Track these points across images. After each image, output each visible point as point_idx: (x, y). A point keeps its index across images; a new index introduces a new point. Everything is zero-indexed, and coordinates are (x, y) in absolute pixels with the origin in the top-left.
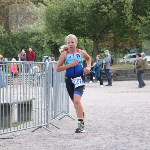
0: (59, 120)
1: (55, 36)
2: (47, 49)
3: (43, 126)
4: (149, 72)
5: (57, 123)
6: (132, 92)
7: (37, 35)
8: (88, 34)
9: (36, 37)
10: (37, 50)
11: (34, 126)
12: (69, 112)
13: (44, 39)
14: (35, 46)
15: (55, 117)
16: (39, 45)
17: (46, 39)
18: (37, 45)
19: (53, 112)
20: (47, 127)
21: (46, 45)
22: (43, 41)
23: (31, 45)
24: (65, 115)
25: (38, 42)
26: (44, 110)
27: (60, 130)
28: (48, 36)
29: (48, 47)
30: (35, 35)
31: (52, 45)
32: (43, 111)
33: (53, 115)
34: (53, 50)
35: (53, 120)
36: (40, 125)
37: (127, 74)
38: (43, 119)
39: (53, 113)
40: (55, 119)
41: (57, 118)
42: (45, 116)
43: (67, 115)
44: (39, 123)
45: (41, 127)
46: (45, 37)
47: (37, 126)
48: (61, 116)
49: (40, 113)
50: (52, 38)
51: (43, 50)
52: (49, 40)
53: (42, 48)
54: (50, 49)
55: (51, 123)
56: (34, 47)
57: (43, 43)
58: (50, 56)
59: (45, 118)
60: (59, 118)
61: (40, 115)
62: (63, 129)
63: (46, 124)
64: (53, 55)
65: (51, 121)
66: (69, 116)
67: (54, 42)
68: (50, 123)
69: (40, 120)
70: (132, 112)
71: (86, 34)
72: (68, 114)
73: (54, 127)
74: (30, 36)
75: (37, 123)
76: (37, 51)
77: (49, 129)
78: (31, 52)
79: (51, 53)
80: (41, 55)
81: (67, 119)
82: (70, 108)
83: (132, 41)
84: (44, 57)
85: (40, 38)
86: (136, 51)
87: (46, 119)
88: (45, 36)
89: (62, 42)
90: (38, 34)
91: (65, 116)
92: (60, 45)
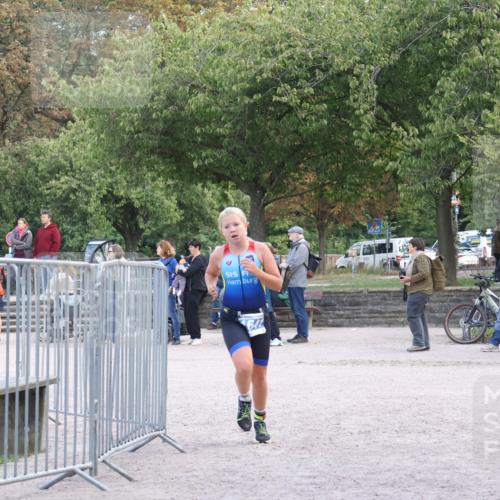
0: (133, 451)
1: (125, 178)
2: (100, 218)
3: (80, 471)
5: (125, 461)
6: (371, 362)
7: (69, 174)
8: (232, 174)
9: (66, 177)
10: (69, 219)
11: (51, 471)
12: (167, 427)
13: (89, 185)
14: (63, 207)
15: (119, 442)
16: (75, 205)
17: (97, 185)
18: (69, 205)
19: (114, 424)
20: (91, 475)
21: (98, 206)
22: (88, 193)
23: (49, 206)
24: (151, 434)
25: (72, 197)
26: (85, 416)
27: (134, 484)
28: (104, 177)
29: (103, 213)
30: (61, 172)
31: (118, 206)
32: (80, 420)
33: (114, 434)
34: (120, 221)
35: (113, 450)
36: (70, 467)
37: (358, 304)
38: (79, 449)
39: (114, 429)
40: (120, 447)
41: (124, 445)
42: (88, 437)
43: (159, 436)
44: (65, 461)
45: (72, 473)
46: (93, 178)
47: (59, 469)
48: (138, 439)
49: (71, 428)
50: (116, 182)
51: (88, 221)
52: (108, 191)
53: (85, 216)
54: (109, 219)
55: (107, 461)
56: (59, 211)
57: (86, 200)
59: (87, 445)
60: (131, 444)
61: (70, 436)
62: (145, 481)
63: (89, 464)
64: (119, 237)
65: (105, 455)
66: (164, 440)
67: (122, 198)
68: (104, 461)
69: (70, 449)
70: (368, 429)
71: (228, 174)
72: (161, 433)
73: (116, 474)
74: (48, 175)
75: (60, 461)
76: (68, 223)
77: (98, 479)
78: (49, 227)
79: (115, 233)
80: (80, 238)
81: (160, 450)
82: (168, 413)
83: (376, 198)
84: (91, 243)
85: (78, 182)
86: (387, 232)
87: (90, 449)
88: (95, 175)
89: (149, 199)
90: (71, 170)
91: (154, 437)
92: (142, 207)
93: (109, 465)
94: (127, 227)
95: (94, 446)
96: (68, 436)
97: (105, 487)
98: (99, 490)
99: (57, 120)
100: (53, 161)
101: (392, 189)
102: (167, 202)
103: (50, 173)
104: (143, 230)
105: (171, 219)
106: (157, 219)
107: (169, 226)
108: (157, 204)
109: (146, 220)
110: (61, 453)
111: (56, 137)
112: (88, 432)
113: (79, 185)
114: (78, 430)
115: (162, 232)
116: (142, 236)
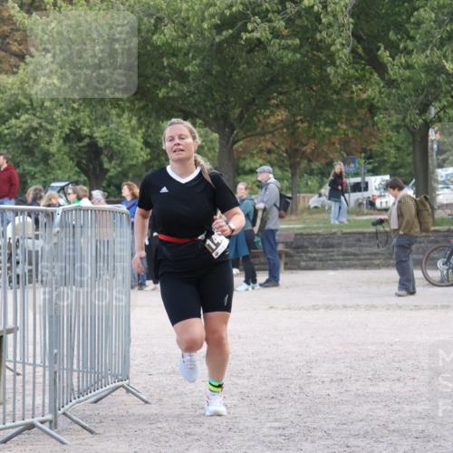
0: (96, 402)
1: (89, 116)
2: (63, 159)
3: (39, 424)
5: (88, 413)
6: (345, 307)
7: (29, 112)
8: (200, 112)
9: (27, 116)
10: (30, 160)
11: (8, 424)
12: (130, 376)
13: (51, 124)
14: (23, 146)
15: (80, 394)
16: (36, 145)
17: (59, 123)
18: (30, 145)
19: (75, 374)
20: (51, 428)
21: (60, 147)
22: (50, 133)
23: (9, 146)
24: (114, 385)
25: (33, 136)
26: (44, 367)
27: (96, 437)
28: (66, 115)
29: (65, 153)
30: (21, 111)
31: (80, 144)
32: (40, 370)
33: (75, 384)
34: (84, 162)
35: (74, 401)
36: (28, 420)
37: (332, 246)
38: (39, 401)
39: (75, 380)
40: (82, 398)
41: (86, 397)
42: (47, 388)
43: (123, 386)
44: (24, 414)
45: (31, 426)
46: (55, 116)
47: (18, 422)
48: (101, 390)
49: (29, 377)
50: (79, 121)
51: (50, 162)
52: (71, 130)
53: (46, 157)
54: (71, 159)
55: (68, 413)
56: (20, 152)
57: (47, 139)
58: (71, 183)
59: (47, 396)
60: (93, 396)
61: (29, 387)
62: (107, 434)
63: (49, 417)
64: (83, 178)
65: (66, 407)
66: (128, 391)
67: (86, 136)
68: (64, 414)
69: (29, 400)
71: (195, 112)
72: (124, 383)
73: (77, 427)
74: (7, 114)
75: (19, 413)
76: (29, 164)
77: (59, 433)
79: (77, 174)
80: (43, 179)
81: (123, 401)
82: (132, 362)
83: (350, 135)
84: (53, 184)
85: (39, 121)
86: (363, 171)
87: (50, 403)
88: (57, 113)
89: (114, 137)
90: (32, 106)
91: (117, 388)
92: (106, 146)
93: (70, 418)
94: (91, 166)
95: (54, 399)
96: (27, 387)
97: (65, 441)
98: (59, 443)
99: (16, 55)
100: (12, 99)
101: (367, 125)
102: (132, 141)
103: (9, 111)
104: (107, 171)
105: (137, 158)
106: (123, 159)
107: (135, 165)
108: (122, 143)
109: (111, 159)
110: (19, 405)
111: (15, 73)
112: (47, 382)
113: (40, 125)
114: (37, 381)
115: (128, 173)
116: (107, 177)
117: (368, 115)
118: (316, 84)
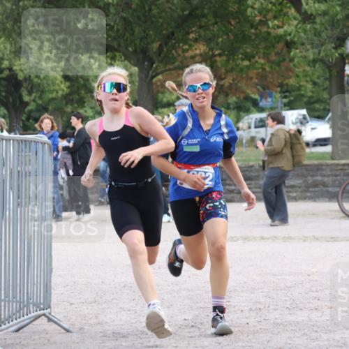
0: (17, 331)
4: (319, 172)
5: (9, 342)
6: (262, 238)
8: (119, 45)
12: (52, 306)
24: (36, 313)
40: (3, 327)
41: (7, 325)
43: (44, 315)
48: (22, 318)
60: (14, 324)
64: (3, 111)
66: (50, 320)
70: (258, 306)
71: (115, 45)
72: (46, 312)
82: (53, 292)
83: (268, 69)
86: (280, 105)
91: (39, 317)
92: (25, 79)
94: (11, 100)
101: (284, 60)
104: (27, 104)
105: (57, 92)
106: (43, 92)
107: (53, 99)
109: (30, 93)
115: (48, 106)
116: (26, 110)
117: (285, 50)
118: (234, 19)
